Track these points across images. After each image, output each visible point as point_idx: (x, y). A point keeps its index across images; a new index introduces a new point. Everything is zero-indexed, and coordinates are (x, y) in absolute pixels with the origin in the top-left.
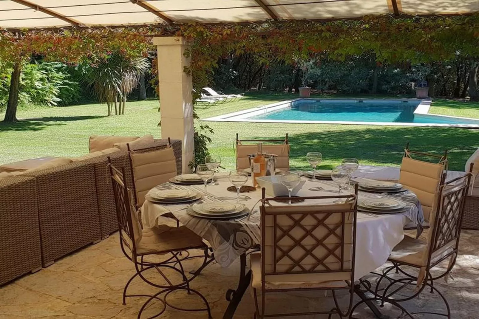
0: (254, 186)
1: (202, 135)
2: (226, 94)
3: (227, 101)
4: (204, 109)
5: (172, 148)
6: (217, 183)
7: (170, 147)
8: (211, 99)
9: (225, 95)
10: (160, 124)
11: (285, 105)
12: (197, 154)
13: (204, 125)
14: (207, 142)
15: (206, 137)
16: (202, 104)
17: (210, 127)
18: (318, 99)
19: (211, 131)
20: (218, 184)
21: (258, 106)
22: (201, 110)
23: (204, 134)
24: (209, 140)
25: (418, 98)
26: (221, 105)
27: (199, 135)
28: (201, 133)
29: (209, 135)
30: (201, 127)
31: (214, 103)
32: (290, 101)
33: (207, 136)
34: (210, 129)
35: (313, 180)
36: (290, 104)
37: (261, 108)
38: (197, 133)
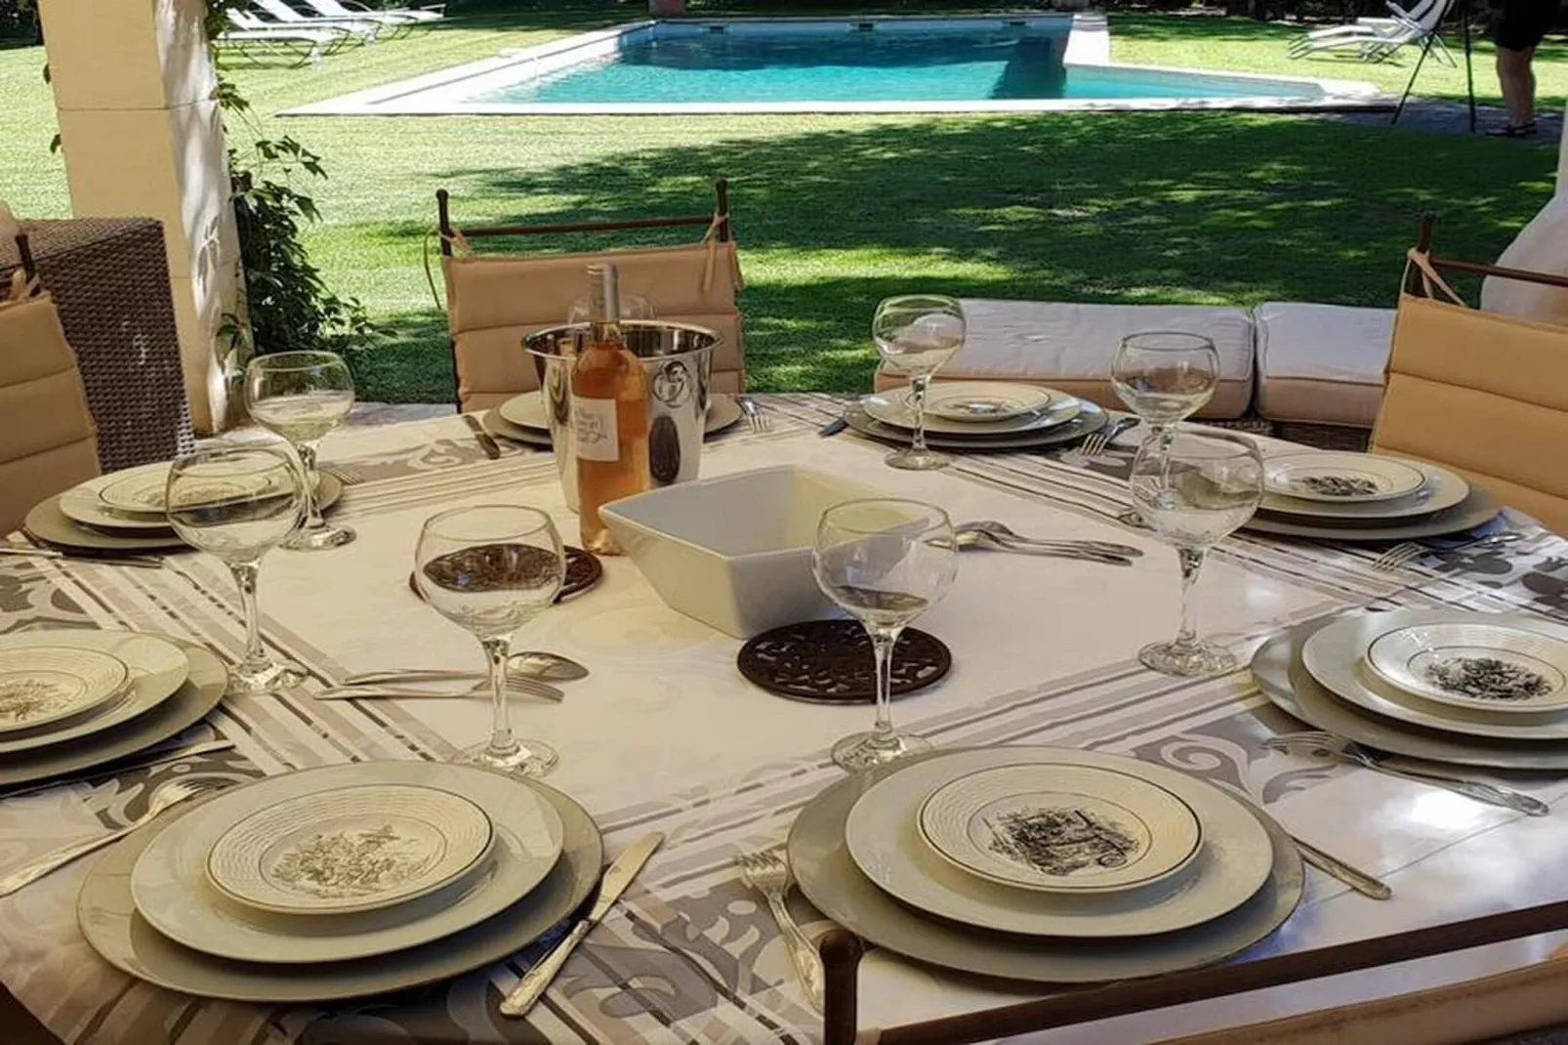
0: (586, 539)
1: (268, 184)
2: (374, 8)
3: (381, 34)
4: (293, 67)
5: (45, 300)
6: (338, 525)
7: (35, 292)
8: (318, 28)
9: (371, 14)
10: (57, 141)
11: (599, 45)
12: (254, 276)
13: (276, 139)
14: (301, 221)
15: (291, 197)
16: (288, 50)
17: (304, 146)
18: (717, 22)
19: (313, 167)
20: (348, 537)
21: (503, 52)
22: (282, 71)
23: (279, 180)
24: (303, 209)
25: (1059, 10)
26: (360, 49)
27: (257, 184)
28: (267, 174)
29: (301, 182)
30: (262, 145)
31: (333, 42)
32: (618, 32)
33: (297, 190)
34: (305, 153)
35: (920, 460)
36: (616, 40)
37: (516, 59)
38: (247, 176)
